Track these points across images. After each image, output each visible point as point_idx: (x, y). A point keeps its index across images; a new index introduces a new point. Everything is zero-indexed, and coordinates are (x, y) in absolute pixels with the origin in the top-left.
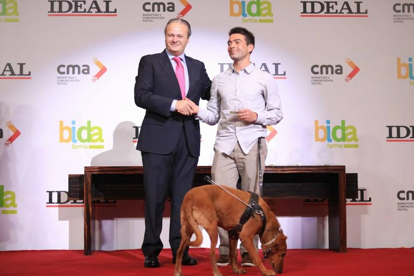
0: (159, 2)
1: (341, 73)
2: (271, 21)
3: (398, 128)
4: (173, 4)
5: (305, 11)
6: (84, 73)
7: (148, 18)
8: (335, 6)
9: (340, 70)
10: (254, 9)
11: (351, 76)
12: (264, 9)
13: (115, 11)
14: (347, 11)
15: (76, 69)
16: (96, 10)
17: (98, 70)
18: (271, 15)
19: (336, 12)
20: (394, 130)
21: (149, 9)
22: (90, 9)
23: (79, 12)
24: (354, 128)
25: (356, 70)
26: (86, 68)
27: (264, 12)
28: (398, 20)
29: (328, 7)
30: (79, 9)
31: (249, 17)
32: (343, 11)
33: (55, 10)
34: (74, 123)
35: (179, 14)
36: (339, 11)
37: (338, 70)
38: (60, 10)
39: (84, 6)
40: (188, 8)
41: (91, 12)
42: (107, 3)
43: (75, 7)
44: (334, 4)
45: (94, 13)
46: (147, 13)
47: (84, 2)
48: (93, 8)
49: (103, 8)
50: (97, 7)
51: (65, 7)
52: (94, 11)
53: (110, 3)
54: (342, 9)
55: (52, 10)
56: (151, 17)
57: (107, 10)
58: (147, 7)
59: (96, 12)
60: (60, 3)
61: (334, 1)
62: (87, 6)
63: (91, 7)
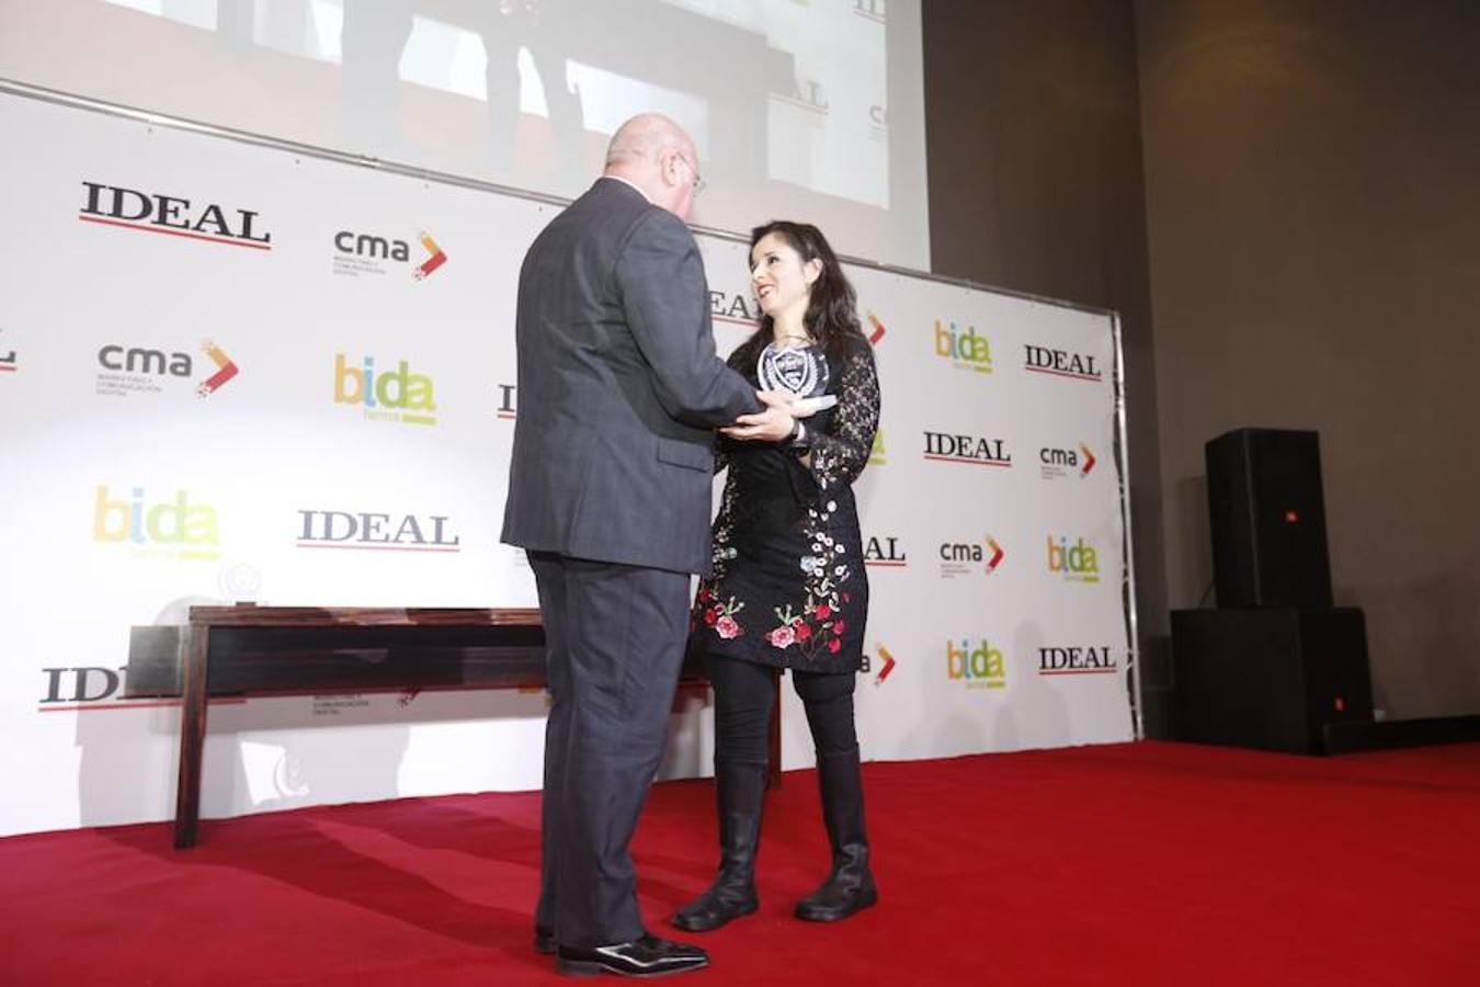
0: (374, 235)
4: (406, 246)
6: (174, 372)
7: (345, 266)
8: (721, 301)
13: (267, 238)
14: (742, 313)
16: (216, 227)
17: (215, 369)
19: (723, 313)
21: (349, 246)
22: (200, 223)
23: (169, 225)
26: (182, 361)
30: (170, 218)
32: (735, 312)
33: (100, 209)
34: (138, 492)
35: (417, 269)
36: (728, 312)
38: (117, 211)
39: (184, 214)
40: (438, 259)
41: (204, 231)
42: (248, 216)
43: (160, 210)
44: (720, 297)
45: (210, 234)
46: (345, 255)
47: (187, 204)
48: (209, 221)
49: (235, 225)
50: (220, 221)
51: (132, 206)
52: (211, 229)
53: (254, 217)
54: (734, 308)
55: (93, 207)
56: (354, 267)
57: (247, 233)
58: (345, 242)
59: (217, 233)
60: (119, 194)
61: (719, 291)
62: (194, 216)
63: (203, 220)
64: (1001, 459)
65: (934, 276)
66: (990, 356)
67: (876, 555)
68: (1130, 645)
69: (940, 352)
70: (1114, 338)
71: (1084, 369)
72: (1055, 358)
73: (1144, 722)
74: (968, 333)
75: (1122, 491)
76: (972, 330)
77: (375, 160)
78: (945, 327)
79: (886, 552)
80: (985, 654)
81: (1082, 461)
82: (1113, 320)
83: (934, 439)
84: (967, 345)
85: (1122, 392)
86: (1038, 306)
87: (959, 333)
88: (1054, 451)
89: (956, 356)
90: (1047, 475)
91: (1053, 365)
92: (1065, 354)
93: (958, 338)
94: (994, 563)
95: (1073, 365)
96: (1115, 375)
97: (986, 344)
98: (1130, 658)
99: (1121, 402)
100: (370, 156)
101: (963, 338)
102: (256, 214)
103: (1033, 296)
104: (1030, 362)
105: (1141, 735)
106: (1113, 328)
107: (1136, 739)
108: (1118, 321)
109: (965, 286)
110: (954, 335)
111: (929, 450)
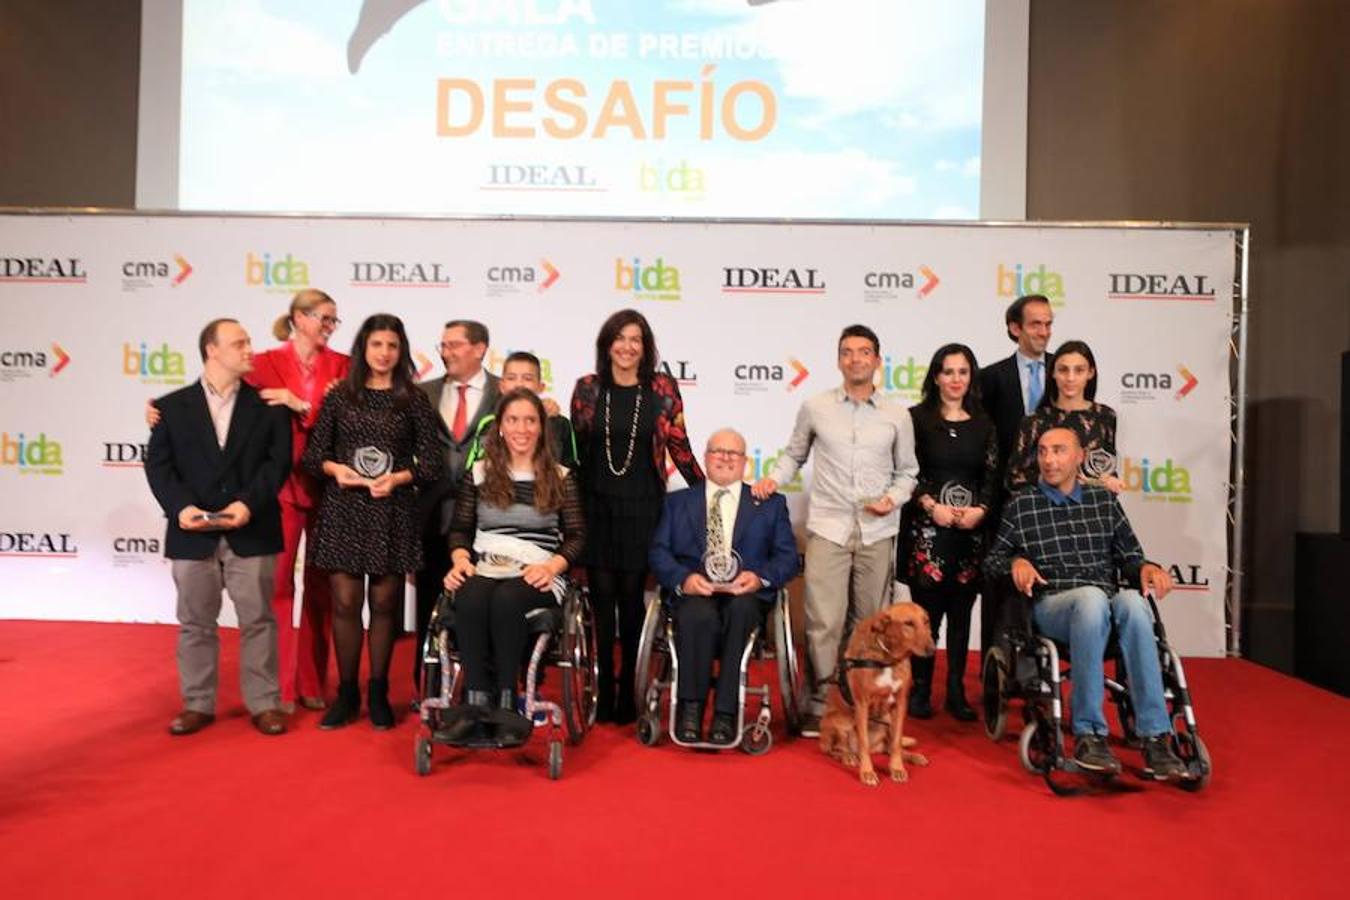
0: (511, 267)
1: (781, 378)
2: (678, 298)
4: (532, 270)
5: (729, 284)
7: (494, 290)
8: (775, 276)
9: (778, 374)
11: (796, 382)
12: (668, 279)
13: (448, 280)
14: (794, 284)
18: (678, 289)
19: (777, 286)
21: (496, 277)
22: (410, 277)
25: (803, 374)
27: (668, 284)
28: (870, 299)
29: (765, 278)
30: (395, 276)
31: (643, 291)
32: (788, 284)
33: (361, 278)
35: (541, 285)
36: (781, 284)
39: (402, 273)
40: (554, 276)
41: (414, 281)
42: (436, 267)
43: (390, 272)
44: (775, 273)
45: (417, 282)
46: (494, 283)
47: (403, 266)
48: (415, 274)
49: (430, 275)
50: (422, 273)
51: (375, 272)
52: (417, 279)
53: (440, 268)
54: (787, 280)
55: (357, 277)
56: (500, 290)
57: (437, 278)
58: (494, 274)
59: (420, 281)
60: (369, 266)
61: (775, 268)
62: (407, 272)
63: (412, 274)
66: (1063, 290)
68: (1230, 563)
69: (1001, 292)
70: (1239, 251)
71: (1194, 289)
72: (1150, 284)
73: (1240, 641)
74: (1036, 271)
75: (1234, 411)
76: (1043, 270)
78: (1010, 269)
81: (1179, 382)
82: (1240, 233)
84: (1035, 283)
85: (1245, 309)
87: (1025, 273)
88: (1140, 376)
90: (1129, 399)
91: (1147, 289)
92: (1164, 277)
93: (1024, 277)
95: (1175, 286)
96: (1238, 290)
97: (1059, 279)
98: (1230, 577)
99: (1244, 319)
101: (1031, 276)
104: (1114, 290)
105: (1236, 653)
106: (1240, 241)
107: (1228, 656)
108: (1246, 233)
110: (1019, 275)
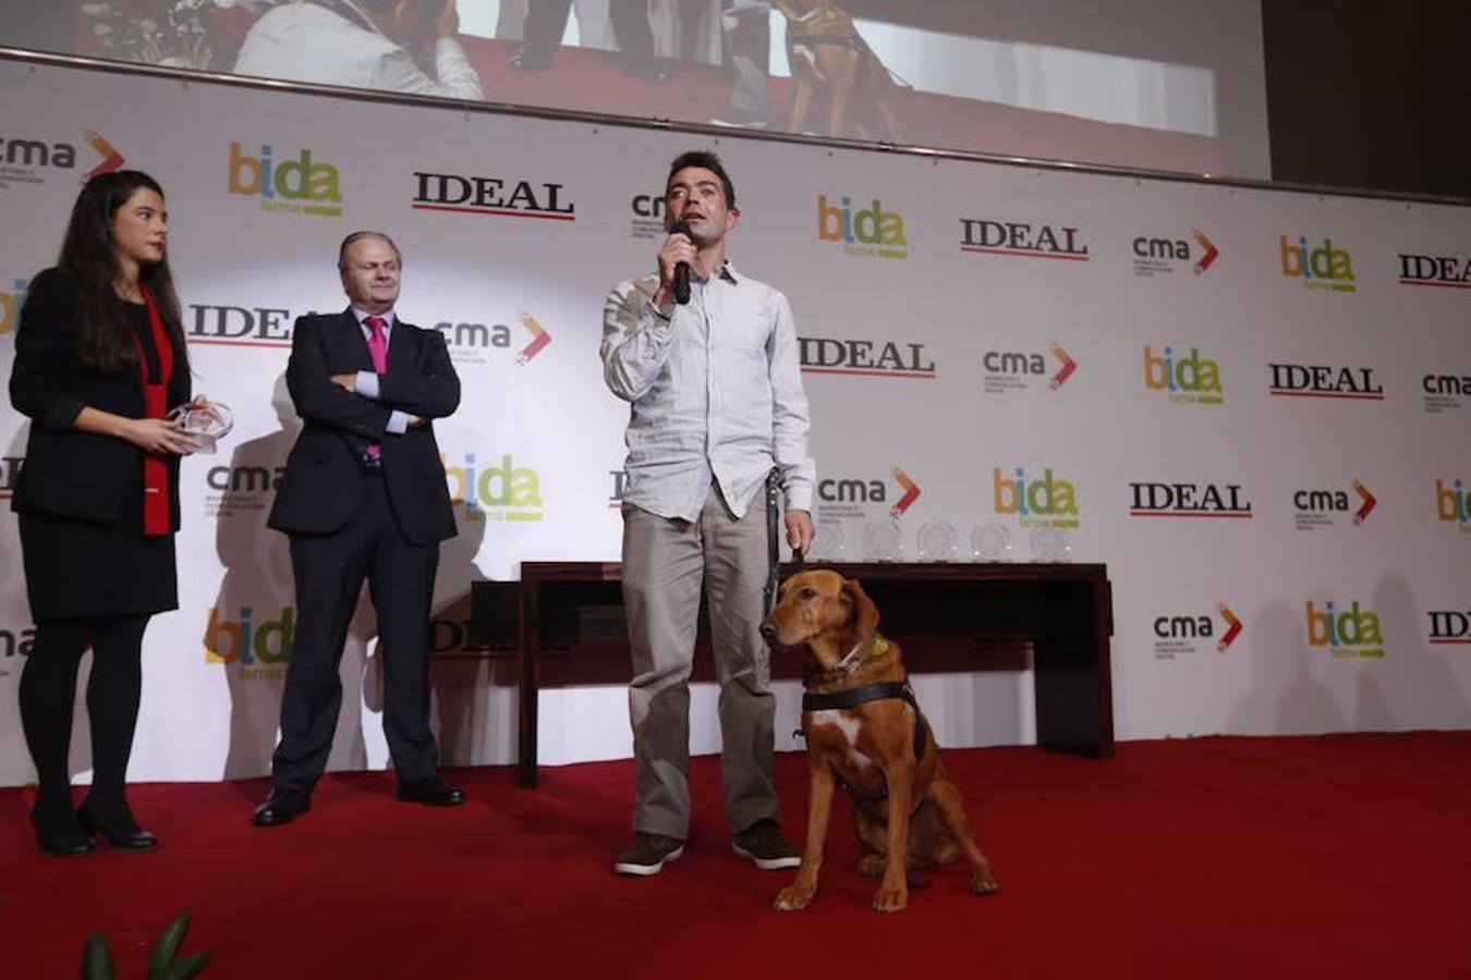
1: (1042, 371)
2: (903, 255)
3: (1152, 488)
5: (969, 240)
6: (496, 343)
7: (644, 229)
8: (1026, 234)
9: (1038, 367)
10: (868, 226)
11: (1061, 377)
12: (889, 229)
13: (571, 209)
14: (1049, 246)
15: (478, 333)
16: (526, 203)
17: (530, 338)
18: (903, 243)
19: (1029, 247)
20: (1144, 492)
21: (645, 209)
22: (512, 201)
23: (488, 205)
24: (1069, 487)
25: (1070, 367)
26: (502, 332)
27: (889, 235)
28: (1143, 270)
29: (1014, 235)
30: (487, 198)
31: (857, 243)
32: (1041, 245)
33: (429, 197)
34: (470, 458)
36: (1033, 245)
37: (1036, 364)
38: (443, 196)
39: (498, 193)
41: (516, 207)
42: (553, 189)
43: (478, 193)
44: (1024, 230)
45: (521, 210)
46: (641, 218)
47: (500, 183)
48: (521, 198)
49: (543, 200)
50: (530, 197)
51: (454, 190)
52: (522, 205)
53: (558, 190)
54: (1040, 240)
55: (423, 195)
56: (652, 230)
57: (553, 206)
58: (643, 206)
59: (527, 208)
60: (443, 180)
61: (1024, 223)
62: (506, 194)
63: (514, 197)
64: (1370, 392)
65: (1278, 184)
66: (1354, 271)
67: (1214, 505)
69: (1287, 271)
72: (1441, 268)
74: (1322, 246)
76: (1328, 242)
77: (667, 121)
78: (1294, 242)
79: (1227, 501)
80: (1356, 617)
83: (1283, 373)
84: (1322, 261)
86: (1414, 205)
87: (1310, 249)
88: (1442, 378)
89: (1308, 275)
90: (1433, 407)
91: (1438, 275)
92: (1455, 261)
93: (1309, 255)
94: (1363, 513)
95: (1467, 272)
97: (1347, 257)
100: (663, 118)
101: (1317, 252)
102: (560, 187)
103: (1410, 195)
104: (1406, 274)
109: (1318, 192)
110: (1304, 251)
111: (1277, 385)
